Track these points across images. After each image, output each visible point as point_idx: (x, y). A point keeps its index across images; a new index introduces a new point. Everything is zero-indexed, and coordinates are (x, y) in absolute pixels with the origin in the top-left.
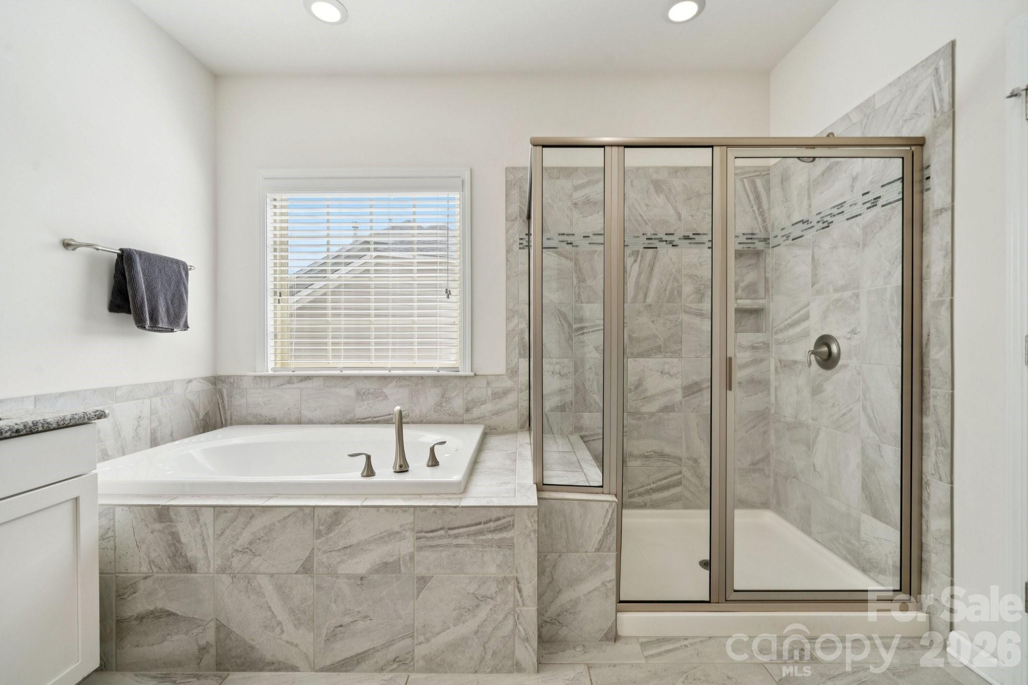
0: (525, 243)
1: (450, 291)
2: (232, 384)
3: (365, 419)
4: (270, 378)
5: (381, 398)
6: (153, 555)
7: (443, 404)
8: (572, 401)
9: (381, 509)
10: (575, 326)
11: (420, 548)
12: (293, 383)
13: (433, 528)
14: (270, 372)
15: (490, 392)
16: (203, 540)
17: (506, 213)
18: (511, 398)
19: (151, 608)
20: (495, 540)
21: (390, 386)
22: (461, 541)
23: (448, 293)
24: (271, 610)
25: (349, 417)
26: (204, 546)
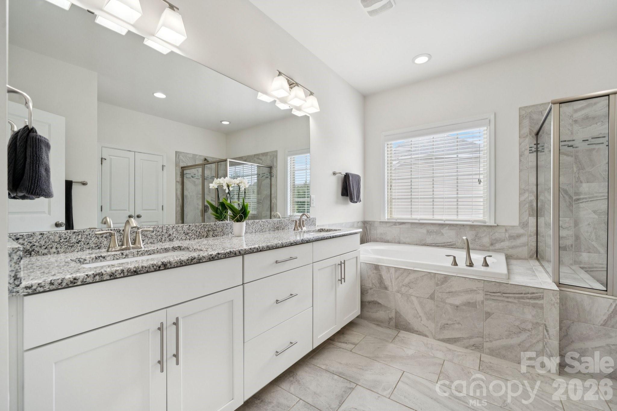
0: (534, 149)
1: (481, 180)
2: (371, 224)
3: (431, 244)
4: (386, 222)
5: (440, 235)
6: (374, 281)
7: (476, 240)
8: (572, 244)
9: (467, 279)
10: (574, 198)
11: (487, 299)
12: (396, 226)
13: (495, 291)
14: (386, 220)
15: (507, 235)
16: (391, 279)
17: (520, 133)
18: (523, 240)
19: (373, 300)
20: (531, 303)
21: (445, 229)
22: (510, 300)
23: (480, 182)
24: (417, 311)
25: (423, 242)
26: (391, 281)
